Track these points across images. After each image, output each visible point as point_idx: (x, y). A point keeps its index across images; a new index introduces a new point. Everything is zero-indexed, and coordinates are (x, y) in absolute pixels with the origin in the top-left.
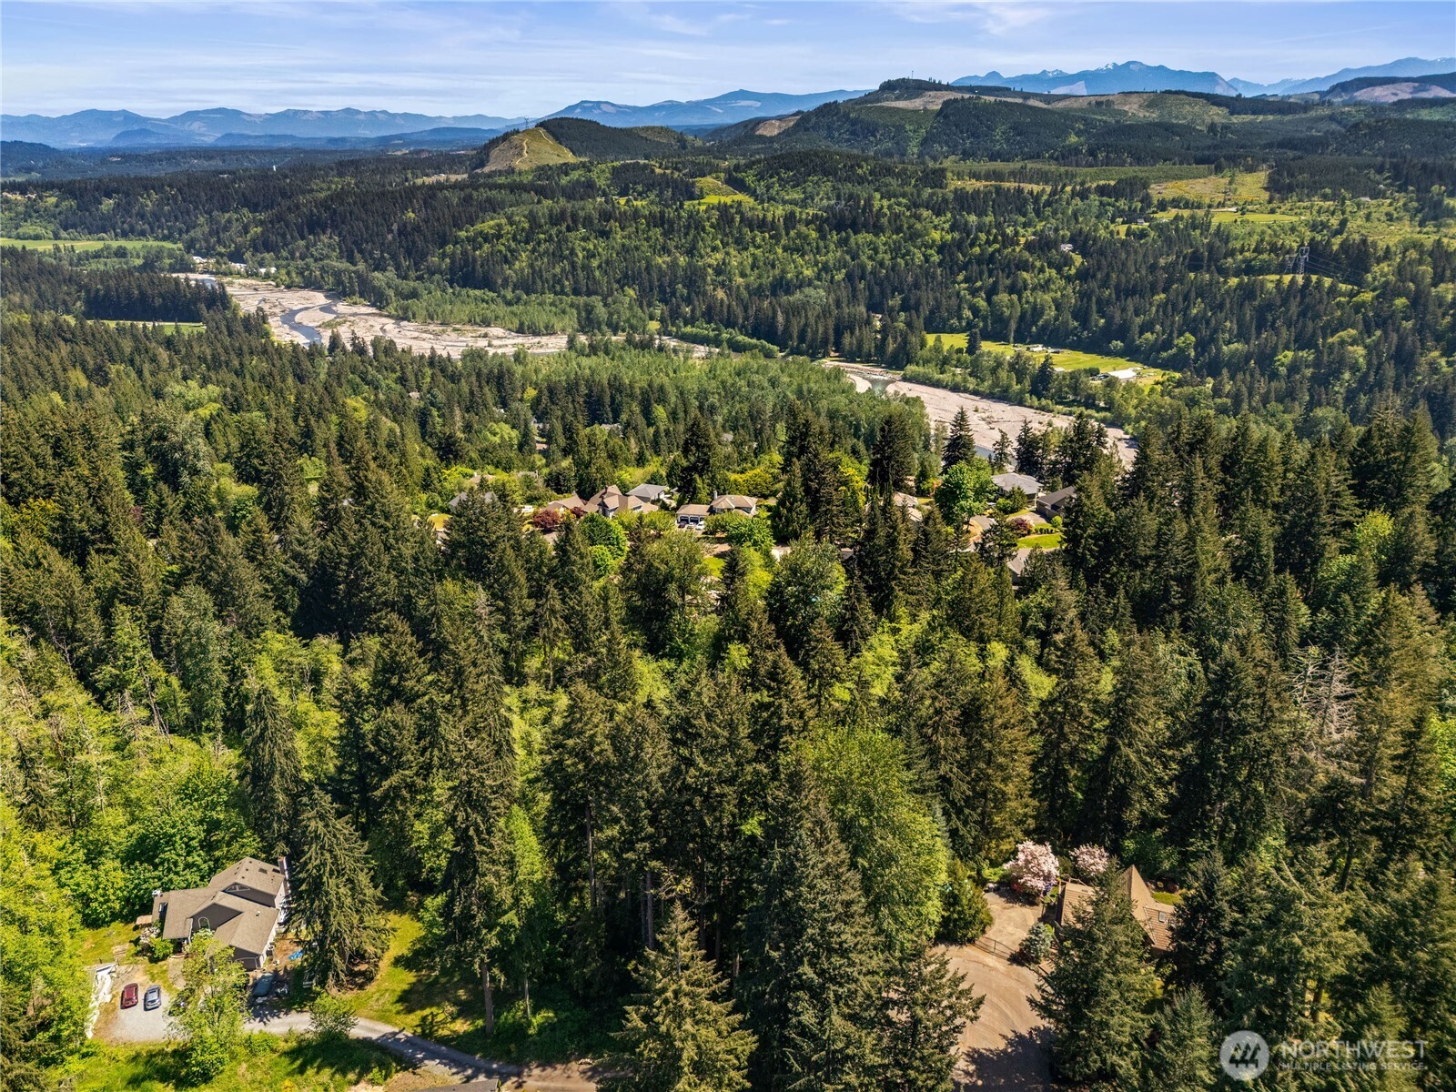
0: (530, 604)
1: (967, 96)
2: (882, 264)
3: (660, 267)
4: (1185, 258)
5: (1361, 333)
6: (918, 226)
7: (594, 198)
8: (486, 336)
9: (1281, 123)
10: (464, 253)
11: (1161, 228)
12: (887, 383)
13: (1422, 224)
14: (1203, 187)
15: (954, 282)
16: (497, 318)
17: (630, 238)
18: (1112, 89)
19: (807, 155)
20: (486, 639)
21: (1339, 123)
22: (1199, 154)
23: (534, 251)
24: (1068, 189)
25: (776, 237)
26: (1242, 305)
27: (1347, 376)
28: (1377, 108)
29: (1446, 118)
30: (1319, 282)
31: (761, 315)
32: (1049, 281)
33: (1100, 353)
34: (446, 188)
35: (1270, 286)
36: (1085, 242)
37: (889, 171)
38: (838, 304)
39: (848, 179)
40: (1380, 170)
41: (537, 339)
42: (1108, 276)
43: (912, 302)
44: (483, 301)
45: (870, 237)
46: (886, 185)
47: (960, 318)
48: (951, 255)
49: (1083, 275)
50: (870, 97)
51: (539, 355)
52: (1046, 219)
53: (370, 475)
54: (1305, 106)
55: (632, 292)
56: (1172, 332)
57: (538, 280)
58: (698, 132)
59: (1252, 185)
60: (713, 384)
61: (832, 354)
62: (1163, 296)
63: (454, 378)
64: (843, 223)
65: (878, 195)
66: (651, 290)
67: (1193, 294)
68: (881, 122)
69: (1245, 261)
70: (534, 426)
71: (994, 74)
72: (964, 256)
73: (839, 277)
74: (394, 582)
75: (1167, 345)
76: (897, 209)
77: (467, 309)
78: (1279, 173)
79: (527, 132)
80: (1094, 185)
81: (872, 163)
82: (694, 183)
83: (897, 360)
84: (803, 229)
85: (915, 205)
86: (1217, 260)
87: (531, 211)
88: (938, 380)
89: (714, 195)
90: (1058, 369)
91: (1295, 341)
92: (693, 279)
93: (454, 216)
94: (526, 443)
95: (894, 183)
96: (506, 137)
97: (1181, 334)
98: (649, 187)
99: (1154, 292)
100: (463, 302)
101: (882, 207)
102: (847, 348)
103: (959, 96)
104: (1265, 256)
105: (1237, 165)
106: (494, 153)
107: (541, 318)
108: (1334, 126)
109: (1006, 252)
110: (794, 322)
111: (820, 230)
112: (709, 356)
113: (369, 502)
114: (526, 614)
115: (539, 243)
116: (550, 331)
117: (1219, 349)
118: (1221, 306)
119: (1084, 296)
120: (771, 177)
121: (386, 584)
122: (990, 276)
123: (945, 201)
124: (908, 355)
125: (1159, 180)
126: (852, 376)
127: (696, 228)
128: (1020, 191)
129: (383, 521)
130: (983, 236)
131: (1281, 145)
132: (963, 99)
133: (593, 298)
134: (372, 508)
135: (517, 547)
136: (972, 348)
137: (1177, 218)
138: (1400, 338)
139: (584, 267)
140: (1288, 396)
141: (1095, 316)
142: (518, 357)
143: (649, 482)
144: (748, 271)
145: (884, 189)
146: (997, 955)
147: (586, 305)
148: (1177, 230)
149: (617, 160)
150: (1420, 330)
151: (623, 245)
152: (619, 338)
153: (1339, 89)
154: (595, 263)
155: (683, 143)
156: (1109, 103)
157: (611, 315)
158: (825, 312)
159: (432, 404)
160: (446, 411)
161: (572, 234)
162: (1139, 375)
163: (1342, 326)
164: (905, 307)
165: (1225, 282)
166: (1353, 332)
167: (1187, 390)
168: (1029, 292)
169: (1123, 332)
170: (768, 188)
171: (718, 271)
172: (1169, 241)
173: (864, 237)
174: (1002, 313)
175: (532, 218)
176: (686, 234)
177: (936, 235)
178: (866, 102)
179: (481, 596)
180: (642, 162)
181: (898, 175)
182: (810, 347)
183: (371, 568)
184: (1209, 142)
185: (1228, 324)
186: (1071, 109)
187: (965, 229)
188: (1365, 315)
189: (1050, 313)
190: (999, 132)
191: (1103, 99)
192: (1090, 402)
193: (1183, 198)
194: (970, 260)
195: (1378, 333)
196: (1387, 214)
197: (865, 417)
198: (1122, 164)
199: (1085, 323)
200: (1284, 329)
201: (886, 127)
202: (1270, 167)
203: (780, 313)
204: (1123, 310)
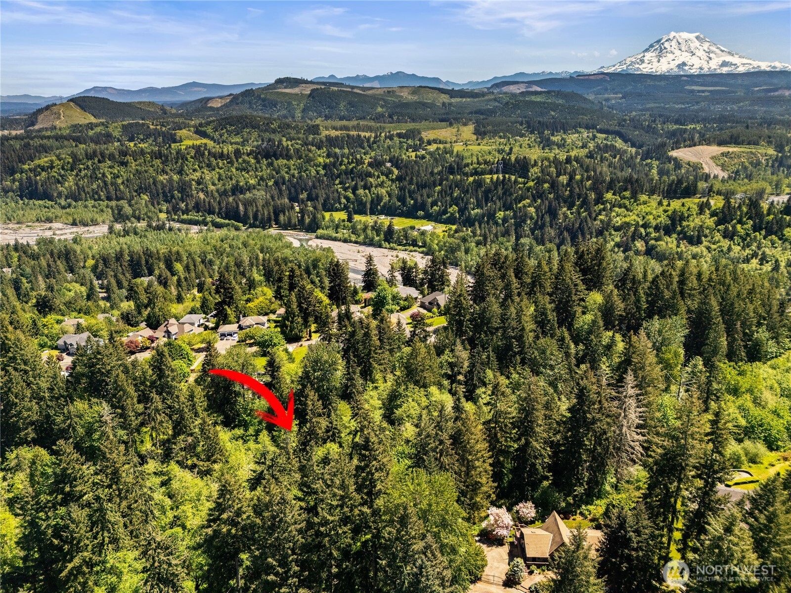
0: (140, 407)
1: (323, 87)
2: (293, 176)
3: (162, 182)
4: (446, 168)
5: (531, 201)
6: (311, 155)
7: (113, 143)
8: (50, 229)
9: (474, 102)
10: (29, 178)
11: (431, 154)
12: (308, 240)
13: (543, 149)
14: (445, 133)
15: (334, 184)
16: (56, 217)
17: (141, 165)
18: (394, 85)
19: (241, 117)
20: (111, 437)
21: (499, 102)
22: (440, 117)
23: (77, 175)
24: (383, 135)
25: (231, 163)
26: (477, 191)
27: (529, 222)
28: (514, 95)
29: (543, 100)
30: (509, 178)
31: (229, 207)
32: (383, 182)
33: (413, 218)
34: (11, 139)
35: (488, 181)
36: (397, 161)
37: (289, 126)
38: (272, 197)
39: (266, 131)
40: (521, 124)
41: (86, 229)
42: (412, 178)
43: (314, 196)
44: (45, 207)
45: (285, 161)
46: (289, 134)
47: (340, 203)
48: (330, 170)
49: (400, 179)
50: (270, 87)
51: (89, 238)
52: (375, 150)
53: (9, 336)
54: (483, 95)
55: (146, 197)
56: (446, 205)
57: (82, 193)
58: (172, 105)
59: (468, 131)
60: (209, 248)
61: (274, 226)
62: (440, 187)
63: (35, 257)
64: (269, 154)
65: (284, 139)
66: (158, 195)
67: (454, 186)
68: (278, 100)
69: (473, 169)
70: (96, 283)
71: (332, 76)
72: (337, 170)
73: (271, 183)
74: (36, 407)
75: (445, 212)
76: (297, 146)
77: (34, 213)
78: (478, 126)
79: (62, 105)
80: (395, 133)
81: (279, 122)
82: (175, 134)
83: (312, 227)
84: (246, 158)
85: (305, 144)
86: (461, 169)
87: (72, 152)
88: (335, 237)
89: (188, 140)
90: (396, 227)
91: (503, 207)
92: (184, 188)
93: (19, 156)
94: (92, 293)
95: (293, 133)
96: (48, 108)
97: (451, 206)
98: (148, 136)
99: (435, 186)
100: (31, 209)
101: (288, 146)
102: (282, 222)
103: (319, 87)
104: (483, 166)
105: (459, 123)
106: (41, 117)
107: (88, 216)
108: (497, 104)
109: (359, 168)
110: (250, 209)
111: (256, 158)
112: (201, 231)
113: (10, 355)
114: (138, 415)
115: (80, 171)
116: (94, 223)
117: (470, 213)
118: (467, 191)
119: (402, 189)
120: (222, 129)
121: (29, 409)
122: (352, 181)
123: (321, 141)
124: (317, 224)
125: (425, 130)
126: (288, 238)
127: (182, 159)
128: (359, 136)
129: (23, 367)
130: (346, 161)
131: (476, 113)
132: (321, 88)
133: (122, 202)
134: (14, 358)
135: (126, 371)
136: (350, 219)
137: (438, 149)
138: (549, 203)
139: (112, 184)
140: (506, 233)
141: (408, 199)
142: (75, 241)
143: (190, 313)
144: (217, 182)
145: (288, 136)
146: (496, 584)
147: (117, 206)
148: (439, 154)
149: (123, 120)
150: (557, 198)
151: (137, 170)
152: (142, 225)
153: (495, 86)
154: (119, 181)
155: (165, 112)
156: (394, 92)
157: (134, 211)
158: (267, 204)
159: (22, 275)
160: (33, 278)
161: (102, 165)
162: (435, 228)
163: (522, 198)
164: (310, 198)
165: (467, 180)
166: (528, 201)
167: (461, 234)
168: (374, 188)
169: (423, 206)
170: (221, 136)
171: (199, 183)
172: (436, 160)
173: (282, 162)
174: (362, 200)
175: (74, 156)
176: (176, 163)
177: (321, 160)
178: (269, 89)
179: (105, 409)
180: (141, 122)
181: (294, 128)
182: (261, 223)
183: (17, 401)
184: (443, 111)
185: (472, 200)
186: (375, 94)
187: (336, 156)
188: (532, 193)
189: (386, 199)
190: (342, 106)
191: (390, 90)
192: (414, 243)
193: (438, 139)
194: (341, 172)
195: (539, 201)
196: (528, 144)
197: (302, 260)
198: (406, 122)
199: (404, 202)
200: (498, 201)
201: (282, 102)
202: (474, 123)
203: (240, 205)
204: (422, 196)
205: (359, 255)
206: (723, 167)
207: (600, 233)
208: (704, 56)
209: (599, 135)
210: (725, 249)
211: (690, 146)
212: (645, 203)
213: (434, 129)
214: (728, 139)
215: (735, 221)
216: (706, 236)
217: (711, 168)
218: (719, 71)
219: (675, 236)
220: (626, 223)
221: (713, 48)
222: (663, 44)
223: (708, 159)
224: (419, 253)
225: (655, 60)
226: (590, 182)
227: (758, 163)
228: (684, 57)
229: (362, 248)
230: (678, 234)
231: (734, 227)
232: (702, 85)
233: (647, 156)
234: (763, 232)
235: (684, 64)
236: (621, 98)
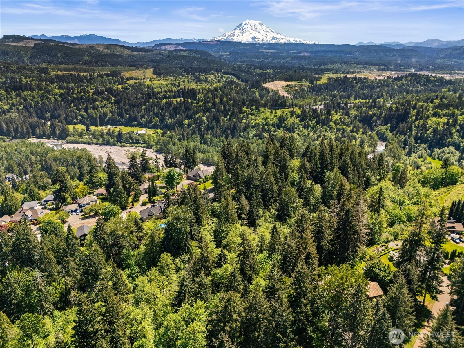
2: (38, 102)
4: (145, 95)
5: (203, 113)
9: (147, 55)
11: (131, 86)
12: (61, 145)
13: (197, 83)
14: (136, 73)
15: (70, 107)
21: (163, 55)
22: (129, 63)
24: (95, 74)
26: (169, 108)
27: (204, 125)
28: (170, 52)
30: (187, 100)
32: (105, 104)
33: (130, 126)
35: (175, 102)
36: (111, 91)
37: (24, 68)
39: (7, 71)
40: (181, 69)
42: (125, 102)
45: (29, 93)
46: (26, 74)
47: (77, 119)
48: (65, 97)
49: (117, 102)
52: (93, 84)
54: (152, 51)
56: (151, 118)
59: (149, 72)
61: (32, 137)
62: (145, 107)
64: (15, 88)
65: (23, 77)
67: (153, 106)
68: (9, 50)
69: (163, 95)
71: (43, 35)
72: (71, 98)
73: (21, 108)
75: (151, 122)
76: (36, 82)
78: (155, 69)
80: (103, 73)
81: (16, 65)
83: (63, 136)
85: (41, 80)
86: (155, 95)
88: (81, 141)
90: (124, 133)
91: (187, 117)
95: (29, 73)
97: (154, 118)
99: (141, 106)
102: (39, 134)
103: (40, 42)
104: (168, 93)
105: (142, 67)
109: (86, 95)
110: (11, 126)
117: (167, 122)
118: (163, 109)
119: (119, 108)
122: (84, 104)
123: (52, 79)
124: (66, 134)
125: (123, 71)
126: (46, 144)
128: (79, 75)
130: (76, 91)
131: (151, 61)
132: (42, 43)
136: (88, 129)
137: (135, 83)
138: (214, 114)
141: (125, 115)
148: (136, 86)
150: (218, 111)
153: (156, 46)
156: (93, 47)
162: (146, 132)
163: (197, 112)
165: (161, 101)
166: (201, 113)
168: (100, 109)
169: (135, 119)
172: (136, 90)
173: (26, 93)
174: (93, 116)
177: (57, 91)
181: (29, 70)
182: (21, 135)
184: (130, 60)
185: (167, 114)
186: (81, 48)
187: (67, 88)
188: (202, 108)
189: (110, 115)
190: (59, 55)
191: (90, 45)
192: (138, 142)
193: (132, 77)
194: (74, 99)
195: (208, 113)
196: (187, 81)
197: (69, 158)
198: (108, 66)
199: (122, 117)
200: (183, 114)
201: (12, 52)
202: (151, 68)
203: (3, 124)
204: (134, 112)
205: (102, 152)
206: (288, 92)
207: (245, 130)
208: (264, 33)
209: (224, 75)
210: (307, 134)
211: (271, 82)
212: (263, 112)
213: (128, 71)
214: (288, 78)
215: (308, 120)
216: (296, 128)
217: (283, 93)
218: (271, 42)
219: (282, 129)
220: (256, 123)
221: (268, 30)
222: (243, 26)
223: (281, 88)
224: (142, 147)
225: (240, 35)
226: (232, 102)
227: (304, 90)
228: (255, 34)
229: (102, 147)
230: (284, 128)
231: (308, 122)
232: (266, 49)
233: (251, 87)
234: (321, 124)
235: (255, 38)
236: (229, 55)
